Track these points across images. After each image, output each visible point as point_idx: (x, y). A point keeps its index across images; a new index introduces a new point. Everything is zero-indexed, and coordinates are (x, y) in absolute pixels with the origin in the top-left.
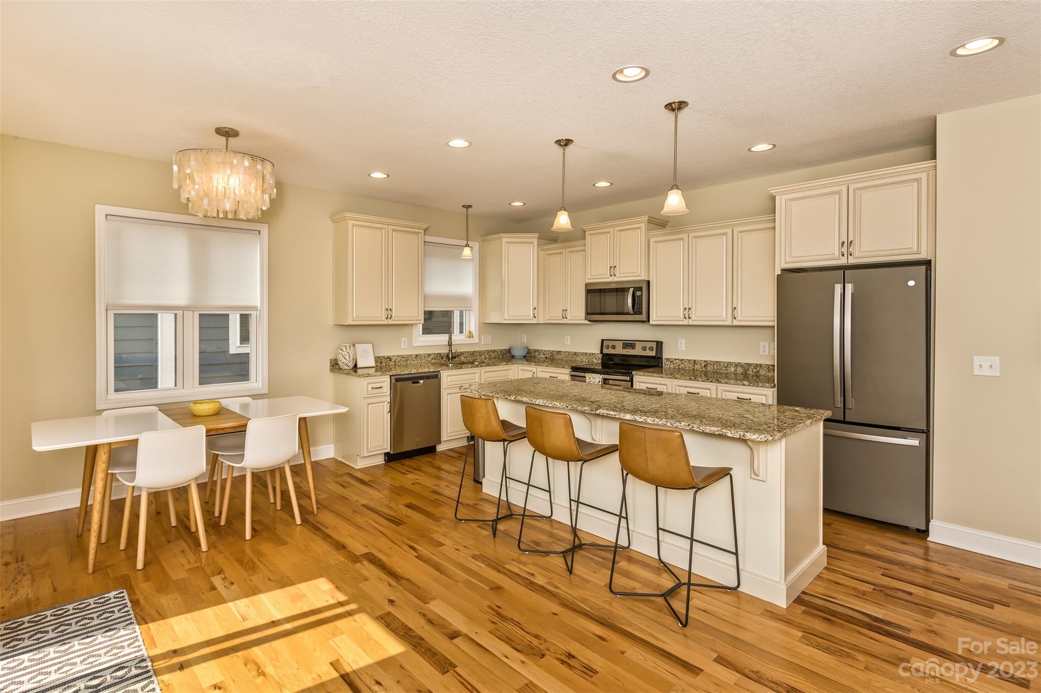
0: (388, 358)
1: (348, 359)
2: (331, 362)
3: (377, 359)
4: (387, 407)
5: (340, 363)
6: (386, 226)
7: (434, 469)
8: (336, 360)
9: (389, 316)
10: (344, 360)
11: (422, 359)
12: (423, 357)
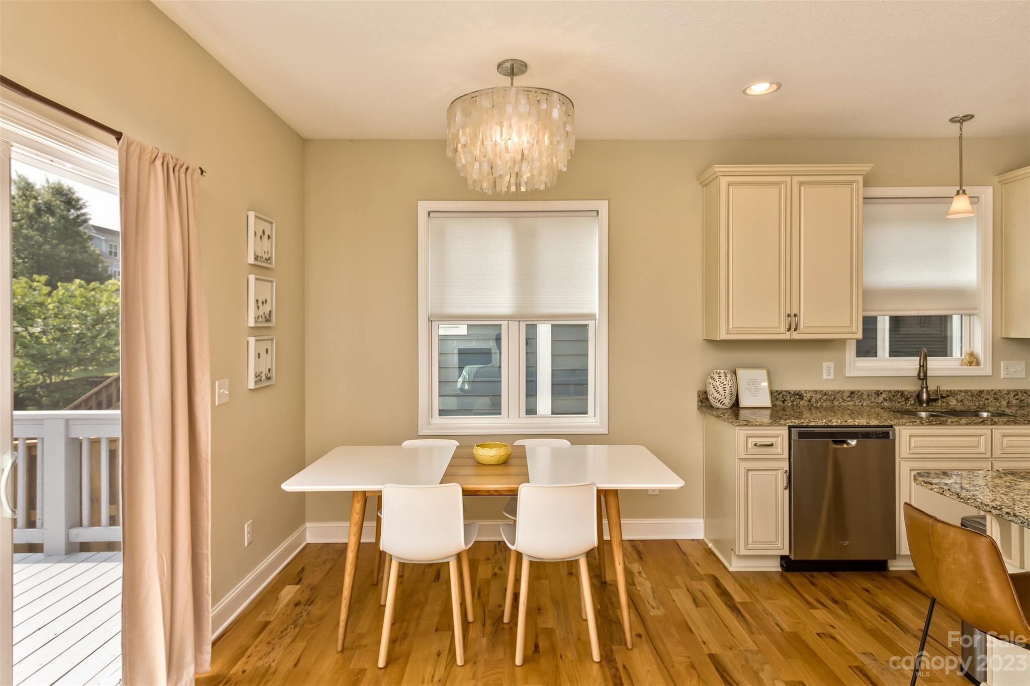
0: (797, 394)
1: (722, 393)
2: (699, 396)
3: (775, 395)
4: (782, 479)
5: (710, 398)
6: (788, 179)
7: (874, 613)
8: (706, 393)
9: (793, 327)
10: (716, 395)
11: (864, 399)
12: (865, 397)
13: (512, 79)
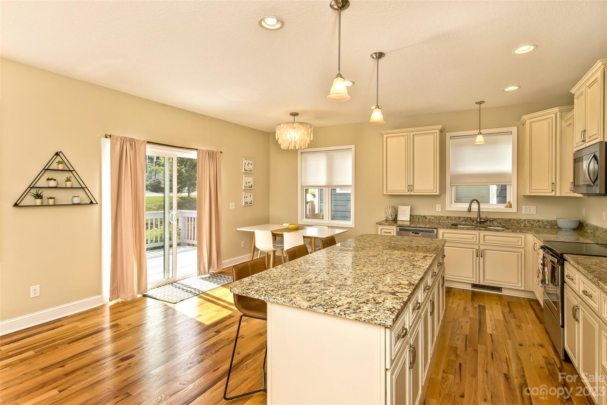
3: (412, 216)
6: (408, 133)
9: (413, 190)
11: (453, 220)
12: (453, 219)
13: (294, 117)
